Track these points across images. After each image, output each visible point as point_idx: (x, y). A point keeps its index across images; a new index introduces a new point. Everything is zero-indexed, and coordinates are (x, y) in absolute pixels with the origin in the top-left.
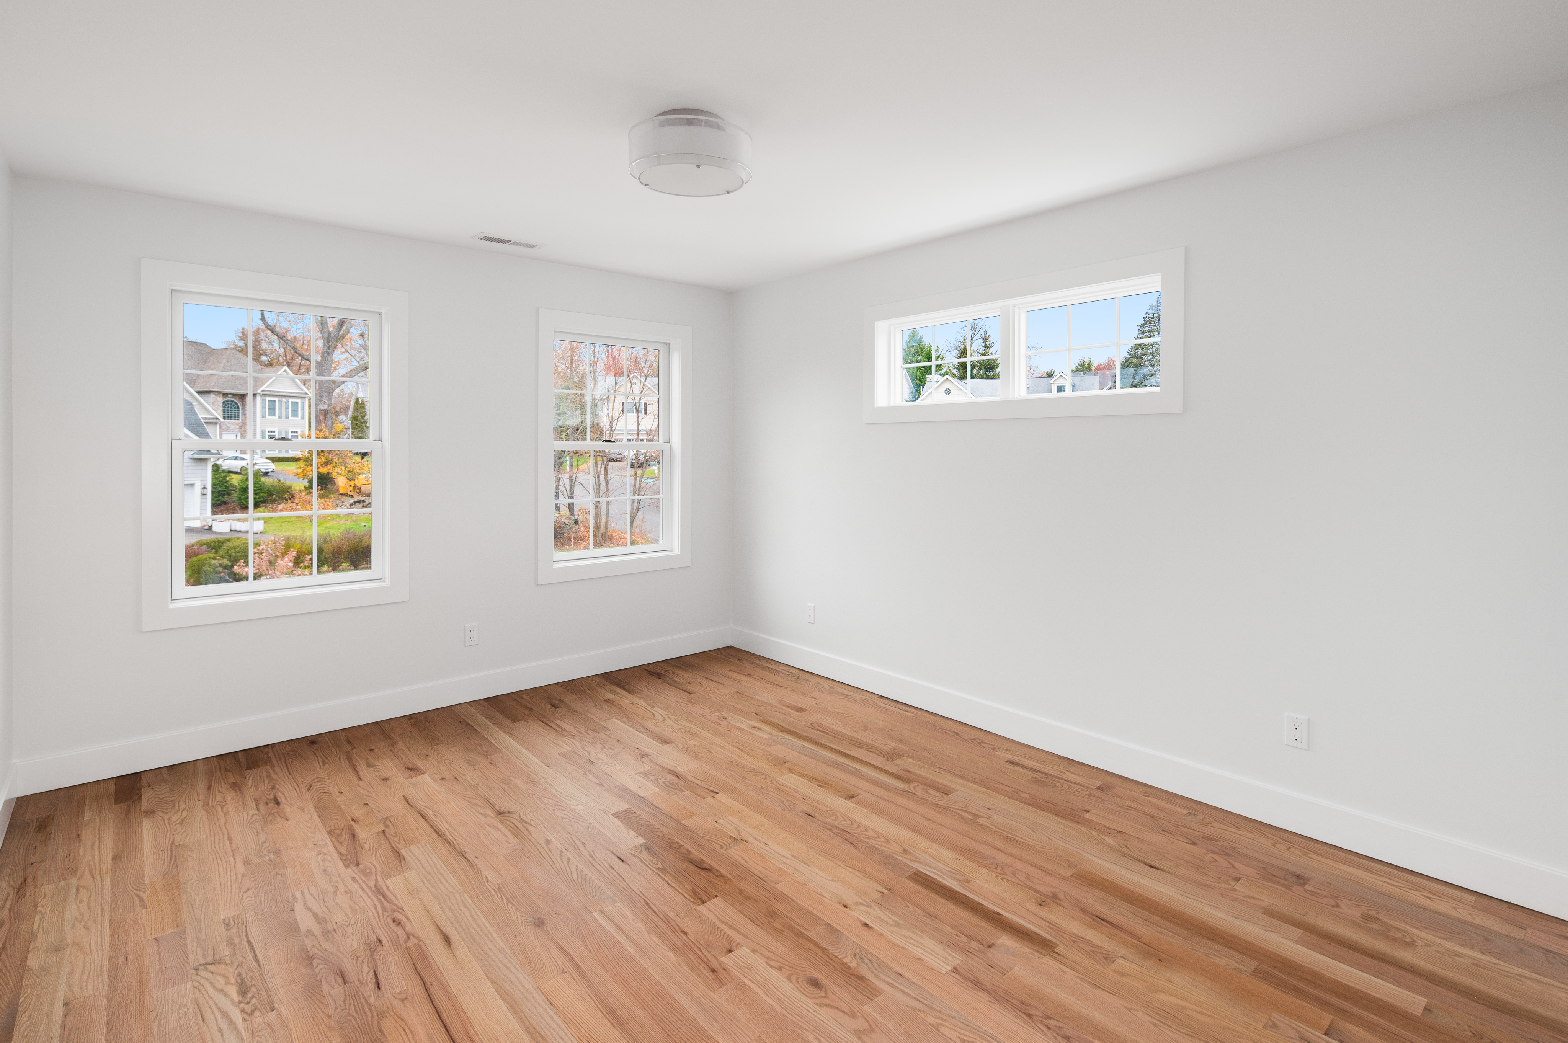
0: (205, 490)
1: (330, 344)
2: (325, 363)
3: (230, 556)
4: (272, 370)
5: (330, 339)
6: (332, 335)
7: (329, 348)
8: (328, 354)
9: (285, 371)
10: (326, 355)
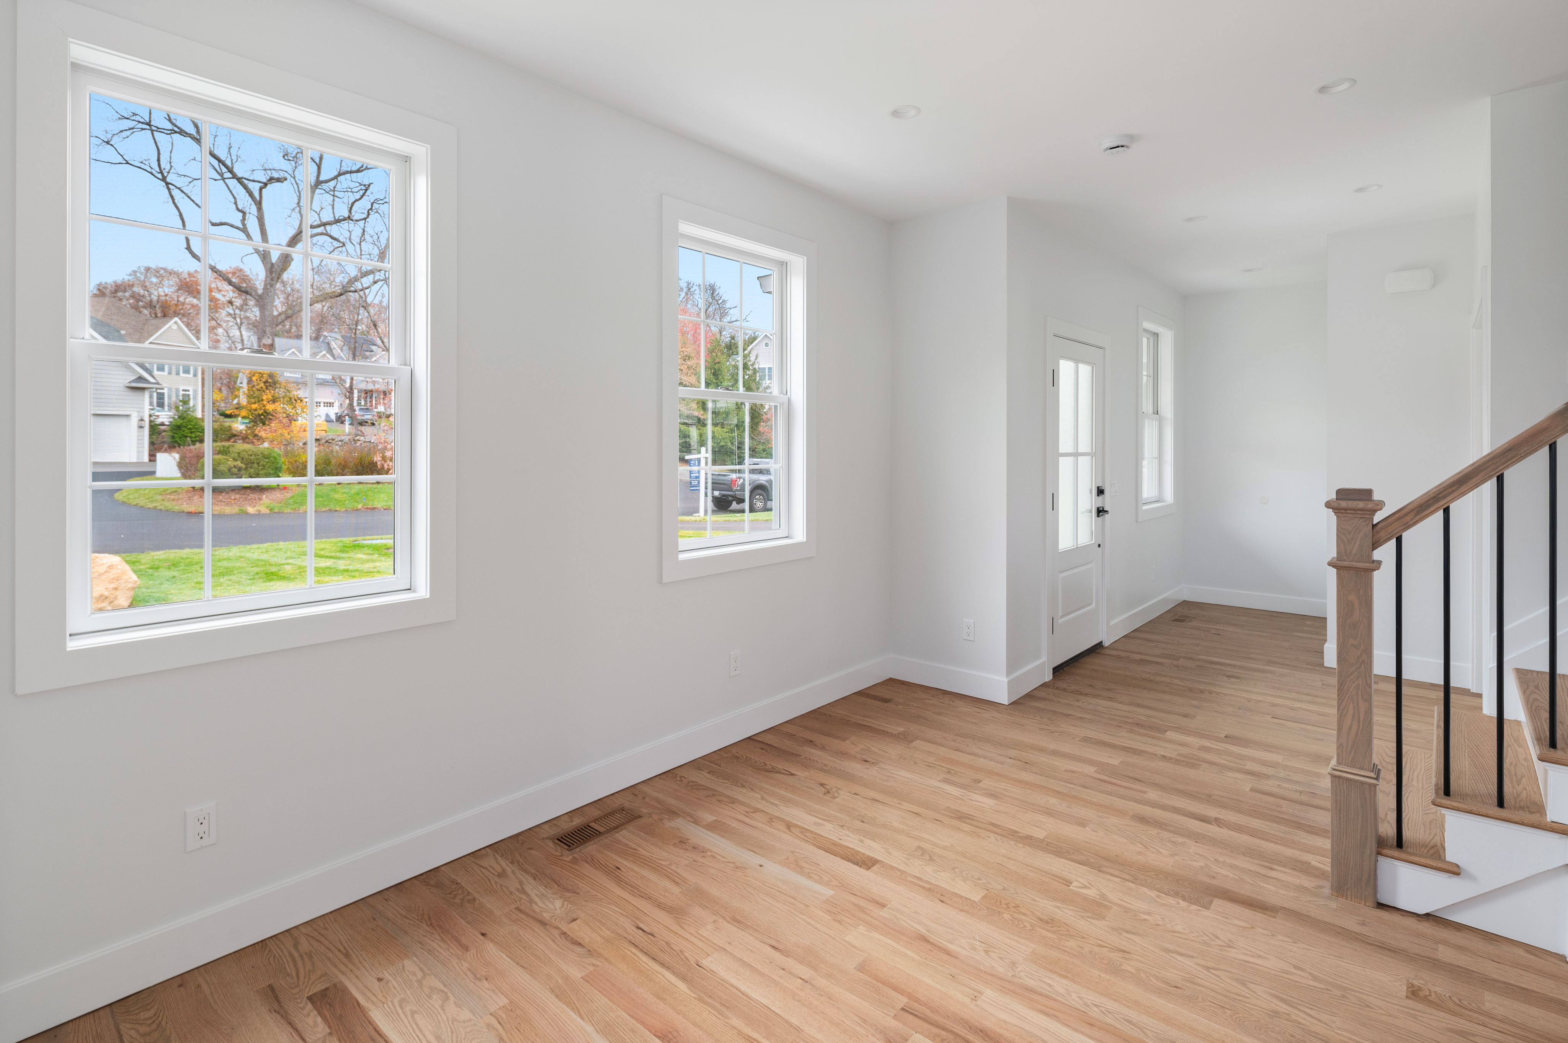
0: (143, 422)
1: (273, 275)
2: (268, 295)
3: (243, 459)
4: (160, 321)
5: (274, 270)
6: (275, 266)
7: (272, 279)
8: (271, 286)
9: (175, 322)
10: (268, 287)
